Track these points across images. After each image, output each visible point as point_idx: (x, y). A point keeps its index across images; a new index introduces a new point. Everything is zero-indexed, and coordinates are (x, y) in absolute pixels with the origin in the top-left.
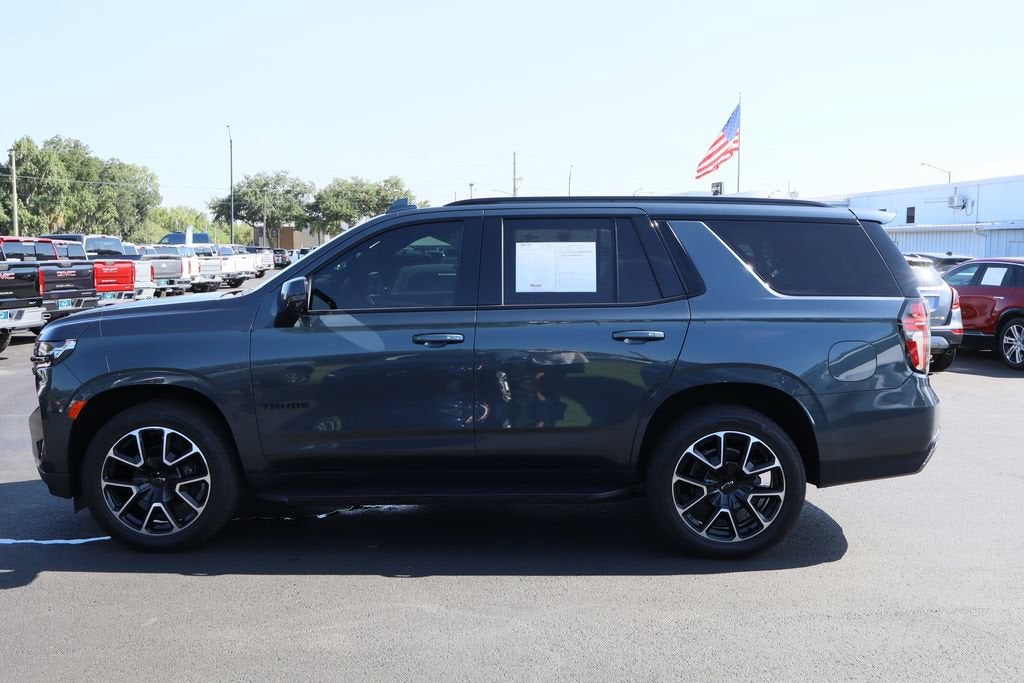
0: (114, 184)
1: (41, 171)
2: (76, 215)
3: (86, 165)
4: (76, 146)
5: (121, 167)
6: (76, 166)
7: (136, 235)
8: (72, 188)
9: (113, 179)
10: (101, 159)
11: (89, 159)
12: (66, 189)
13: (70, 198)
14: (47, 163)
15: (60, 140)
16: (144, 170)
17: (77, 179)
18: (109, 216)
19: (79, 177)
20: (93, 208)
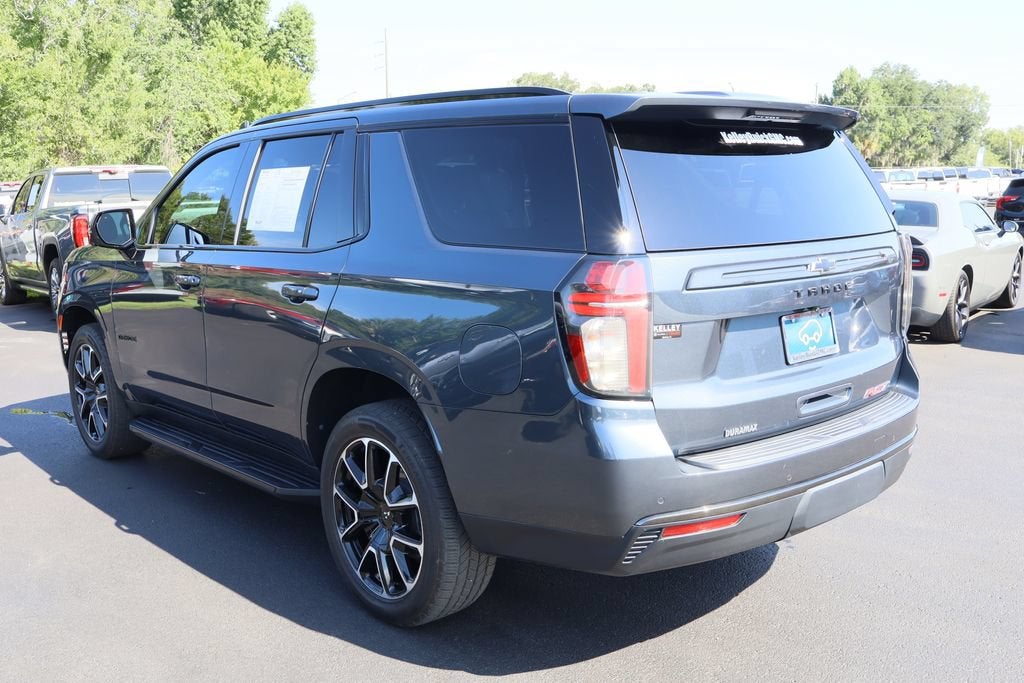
0: (938, 107)
1: (859, 98)
2: (891, 141)
3: (909, 90)
4: (904, 71)
5: (949, 88)
6: (899, 92)
7: (955, 158)
8: (892, 113)
9: (937, 102)
10: (928, 82)
11: (915, 83)
12: (883, 114)
13: (886, 124)
14: (866, 90)
15: (888, 66)
16: (975, 89)
17: (900, 104)
18: (923, 139)
19: (902, 102)
20: (908, 134)
